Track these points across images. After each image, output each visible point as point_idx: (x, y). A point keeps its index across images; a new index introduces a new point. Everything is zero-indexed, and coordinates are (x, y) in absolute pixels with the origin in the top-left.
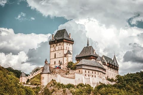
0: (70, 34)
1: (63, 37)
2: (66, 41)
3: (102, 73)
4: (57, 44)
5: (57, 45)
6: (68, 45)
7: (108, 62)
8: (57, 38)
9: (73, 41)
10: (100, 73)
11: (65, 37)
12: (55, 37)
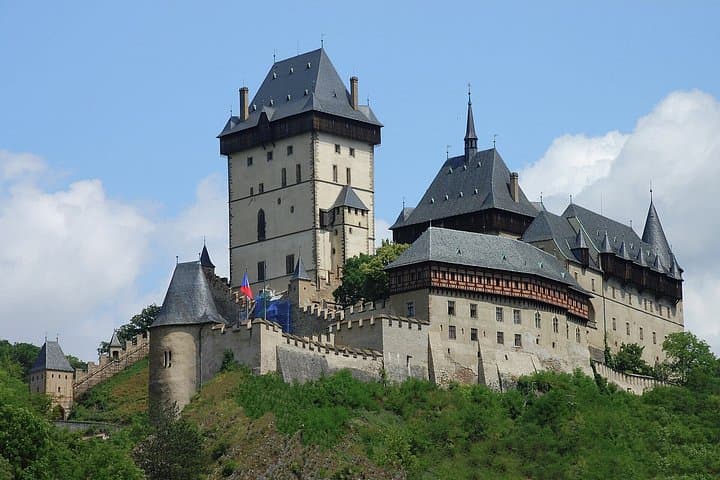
0: (353, 80)
1: (311, 102)
2: (325, 123)
3: (562, 318)
4: (270, 149)
5: (270, 156)
6: (345, 151)
7: (608, 249)
8: (270, 113)
9: (377, 128)
10: (548, 317)
11: (322, 101)
12: (259, 108)
